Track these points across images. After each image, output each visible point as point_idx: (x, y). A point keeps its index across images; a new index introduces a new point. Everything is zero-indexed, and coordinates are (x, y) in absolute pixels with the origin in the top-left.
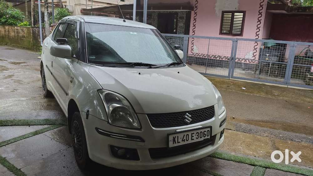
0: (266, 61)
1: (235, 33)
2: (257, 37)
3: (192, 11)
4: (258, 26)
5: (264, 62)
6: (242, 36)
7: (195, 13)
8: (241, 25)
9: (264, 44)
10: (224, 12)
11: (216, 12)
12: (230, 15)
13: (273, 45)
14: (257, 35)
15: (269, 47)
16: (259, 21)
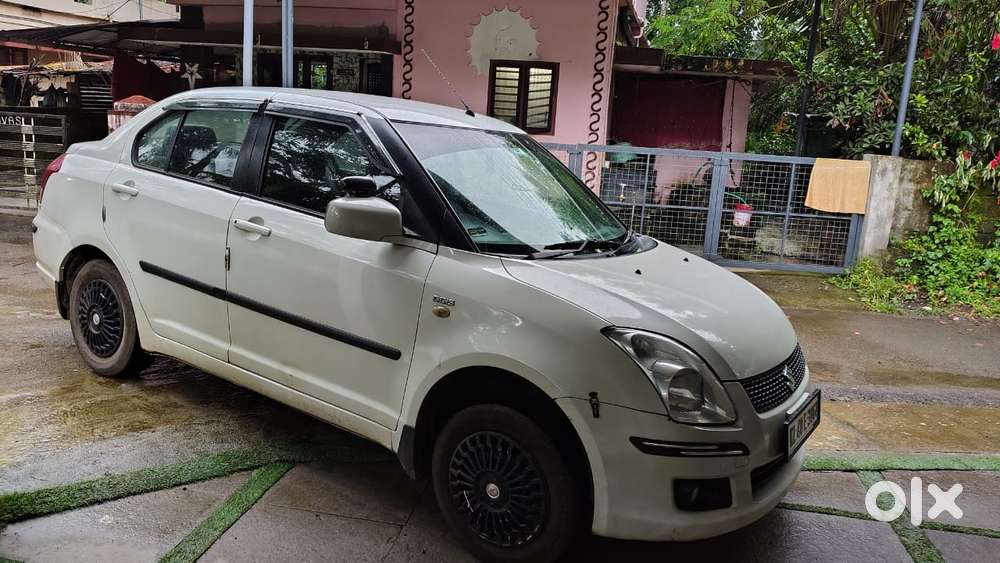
0: (620, 203)
1: (532, 126)
2: (594, 137)
3: (396, 56)
4: (596, 107)
5: (616, 205)
6: (553, 134)
7: (408, 62)
8: (547, 102)
9: (608, 156)
10: (495, 65)
11: (473, 63)
12: (514, 73)
13: (631, 158)
14: (594, 132)
15: (621, 165)
16: (597, 92)
